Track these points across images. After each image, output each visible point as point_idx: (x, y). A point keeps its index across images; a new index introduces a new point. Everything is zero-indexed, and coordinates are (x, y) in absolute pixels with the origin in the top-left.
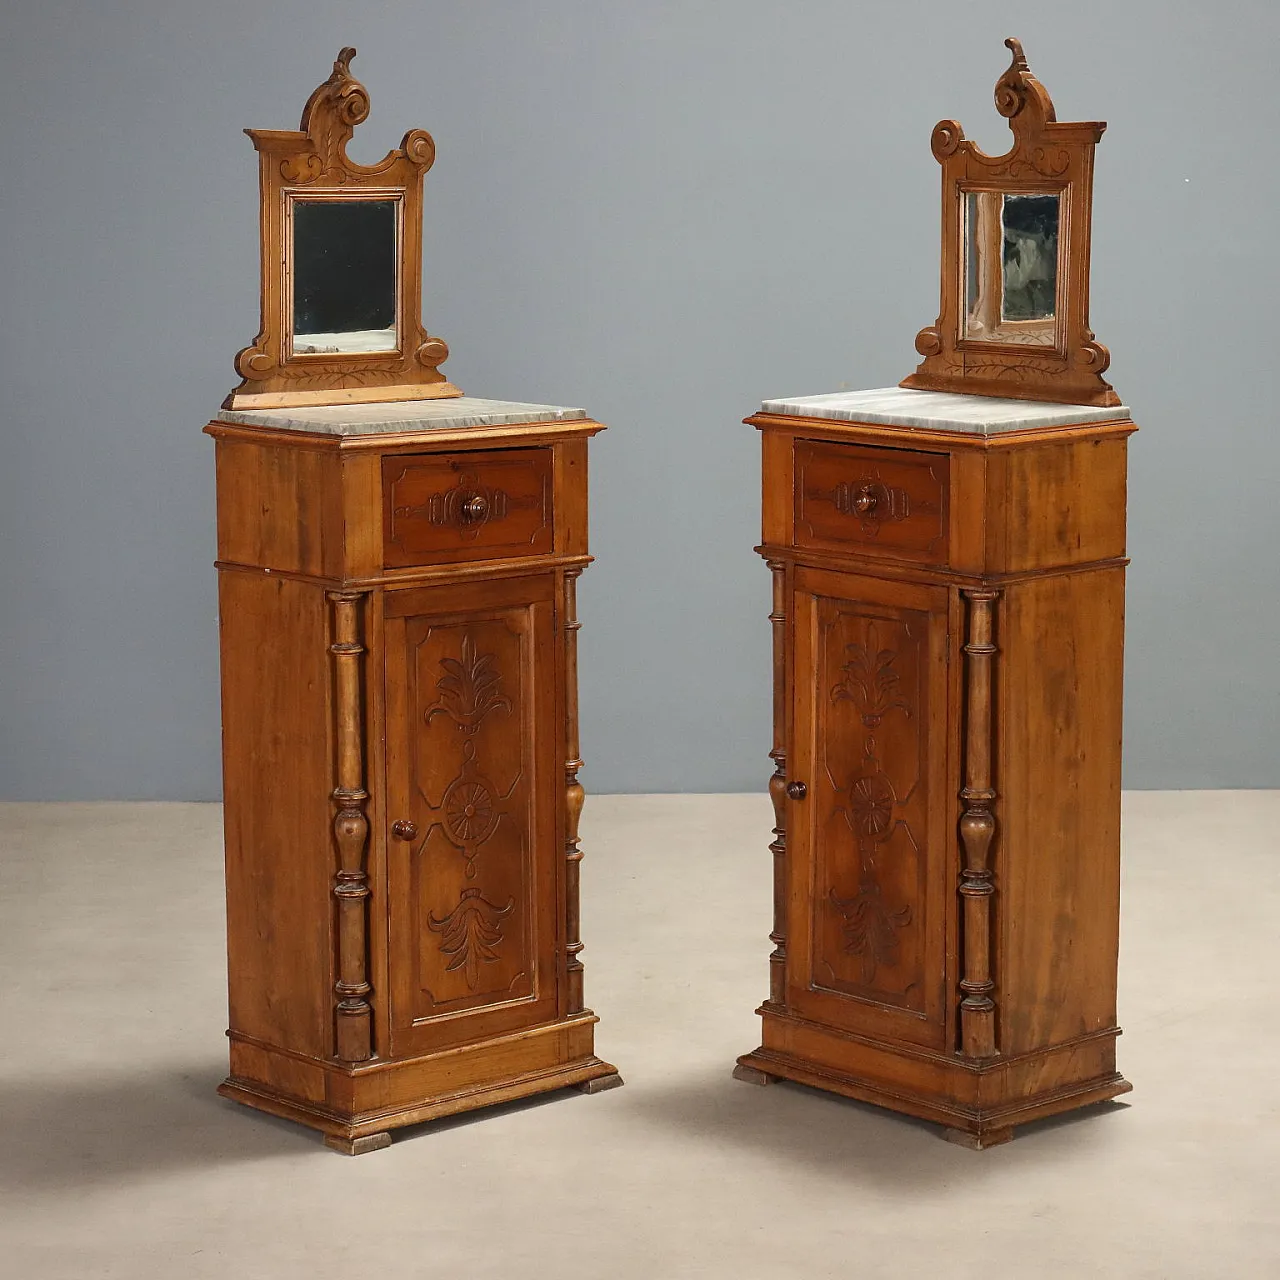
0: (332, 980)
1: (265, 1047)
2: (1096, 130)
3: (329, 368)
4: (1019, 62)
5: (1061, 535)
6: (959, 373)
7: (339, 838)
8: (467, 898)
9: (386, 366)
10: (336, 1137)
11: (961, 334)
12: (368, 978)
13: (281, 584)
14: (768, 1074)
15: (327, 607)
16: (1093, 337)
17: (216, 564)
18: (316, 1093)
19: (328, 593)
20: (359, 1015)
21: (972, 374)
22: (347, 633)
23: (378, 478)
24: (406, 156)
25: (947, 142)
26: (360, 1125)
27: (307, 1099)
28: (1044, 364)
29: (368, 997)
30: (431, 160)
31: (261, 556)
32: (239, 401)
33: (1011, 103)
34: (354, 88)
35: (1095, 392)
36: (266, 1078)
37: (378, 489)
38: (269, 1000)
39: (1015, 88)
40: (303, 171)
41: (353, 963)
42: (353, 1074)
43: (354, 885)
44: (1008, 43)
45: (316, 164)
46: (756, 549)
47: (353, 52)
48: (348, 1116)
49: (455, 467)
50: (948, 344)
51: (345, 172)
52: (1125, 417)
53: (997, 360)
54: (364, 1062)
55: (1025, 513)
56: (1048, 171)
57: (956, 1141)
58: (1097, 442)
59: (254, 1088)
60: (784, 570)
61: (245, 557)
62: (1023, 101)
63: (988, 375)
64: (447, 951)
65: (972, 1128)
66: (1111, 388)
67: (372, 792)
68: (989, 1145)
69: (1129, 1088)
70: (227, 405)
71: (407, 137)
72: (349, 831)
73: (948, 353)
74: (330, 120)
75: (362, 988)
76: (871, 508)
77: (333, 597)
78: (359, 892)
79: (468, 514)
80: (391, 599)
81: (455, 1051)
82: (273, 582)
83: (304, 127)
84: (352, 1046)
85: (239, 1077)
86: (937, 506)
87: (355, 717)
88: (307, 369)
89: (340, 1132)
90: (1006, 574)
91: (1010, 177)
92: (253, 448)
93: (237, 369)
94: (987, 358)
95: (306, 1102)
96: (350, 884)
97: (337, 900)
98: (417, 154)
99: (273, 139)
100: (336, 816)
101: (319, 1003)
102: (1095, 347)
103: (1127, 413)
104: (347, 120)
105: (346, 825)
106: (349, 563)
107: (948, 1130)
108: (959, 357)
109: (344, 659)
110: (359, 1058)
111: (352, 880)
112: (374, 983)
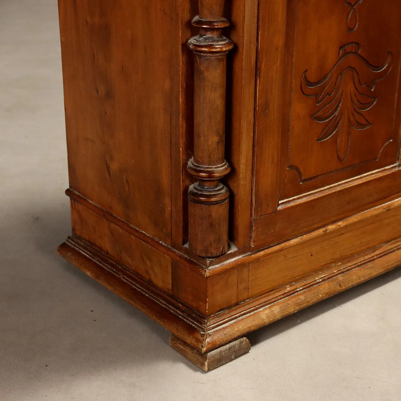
0: (182, 156)
1: (105, 216)
8: (346, 53)
10: (185, 343)
12: (228, 157)
18: (161, 280)
20: (217, 203)
26: (214, 331)
27: (150, 282)
36: (107, 245)
38: (108, 168)
41: (209, 140)
42: (207, 274)
43: (215, 35)
48: (200, 318)
54: (222, 256)
59: (94, 254)
64: (320, 119)
75: (220, 169)
78: (221, 46)
81: (321, 231)
84: (206, 238)
85: (79, 238)
89: (191, 340)
95: (149, 285)
96: (209, 35)
101: (165, 180)
110: (215, 252)
111: (212, 29)
112: (235, 159)
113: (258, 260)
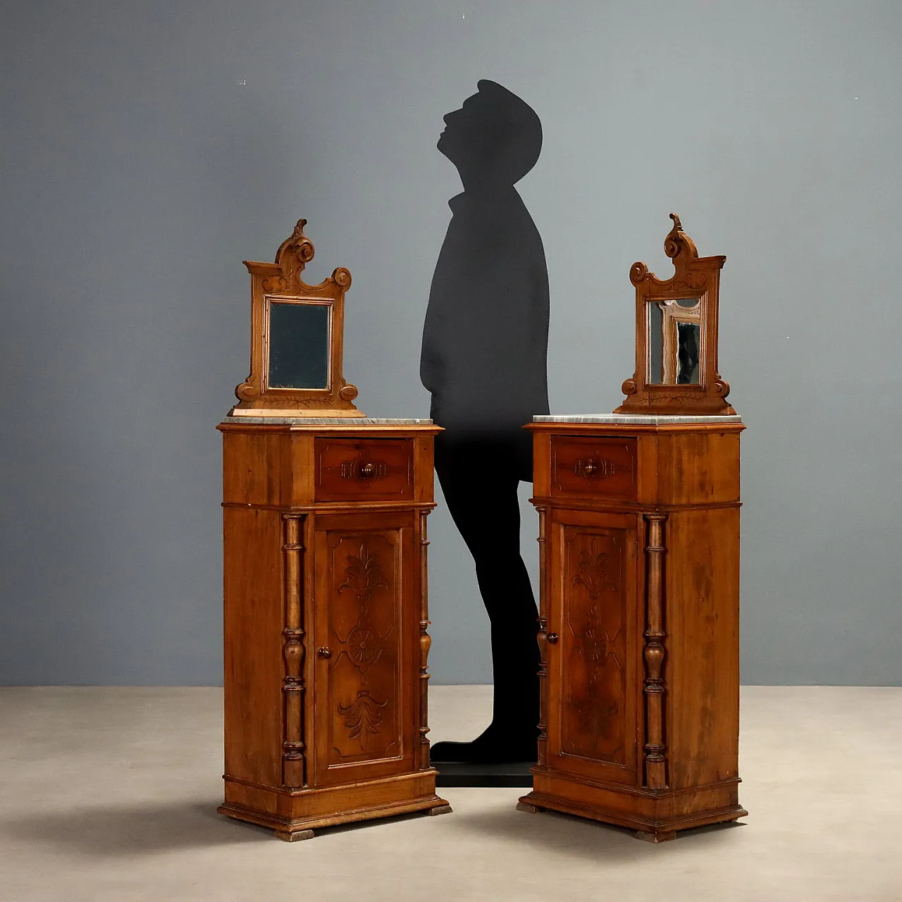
0: (282, 740)
1: (244, 783)
2: (720, 260)
3: (289, 397)
4: (678, 225)
5: (702, 486)
6: (647, 404)
7: (287, 657)
8: (361, 696)
9: (322, 398)
10: (282, 832)
11: (647, 381)
12: (303, 739)
13: (257, 512)
14: (536, 806)
15: (282, 524)
16: (720, 377)
17: (222, 504)
18: (271, 808)
19: (282, 515)
20: (296, 760)
21: (654, 403)
22: (293, 538)
23: (312, 450)
24: (334, 282)
25: (639, 274)
26: (296, 825)
27: (267, 812)
28: (693, 394)
29: (302, 750)
30: (350, 283)
31: (247, 498)
32: (237, 412)
33: (674, 249)
34: (305, 241)
35: (723, 407)
36: (244, 801)
37: (312, 456)
38: (246, 755)
39: (675, 241)
40: (276, 286)
41: (293, 730)
42: (292, 794)
43: (295, 684)
44: (672, 216)
45: (283, 283)
46: (530, 500)
47: (304, 222)
48: (289, 820)
49: (357, 447)
50: (640, 388)
51: (299, 288)
52: (739, 421)
53: (667, 394)
54: (299, 788)
55: (681, 472)
56: (694, 286)
57: (643, 838)
58: (722, 434)
59: (237, 808)
60: (545, 512)
61: (238, 499)
62: (680, 248)
63: (663, 403)
64: (349, 726)
65: (652, 831)
66: (730, 405)
67: (306, 629)
68: (662, 841)
69: (746, 814)
70: (230, 414)
71: (335, 271)
72: (293, 652)
73: (639, 393)
74: (292, 258)
75: (299, 744)
76: (593, 471)
77: (286, 517)
78: (298, 688)
79: (364, 474)
80: (319, 520)
81: (354, 785)
82: (252, 511)
83: (277, 262)
84: (293, 779)
85: (229, 801)
86: (630, 469)
87: (297, 586)
88: (277, 397)
89: (284, 829)
90: (669, 506)
91: (672, 291)
92: (243, 436)
93: (237, 394)
94: (661, 394)
95: (266, 814)
96: (293, 684)
97: (286, 693)
98: (341, 280)
99: (260, 267)
100: (286, 644)
101: (274, 754)
102: (722, 383)
103: (740, 419)
104: (301, 259)
105: (291, 649)
106: (294, 498)
107: (638, 832)
108: (646, 395)
109: (291, 552)
110: (297, 785)
111: (294, 681)
112: (306, 742)
113: (319, 793)
